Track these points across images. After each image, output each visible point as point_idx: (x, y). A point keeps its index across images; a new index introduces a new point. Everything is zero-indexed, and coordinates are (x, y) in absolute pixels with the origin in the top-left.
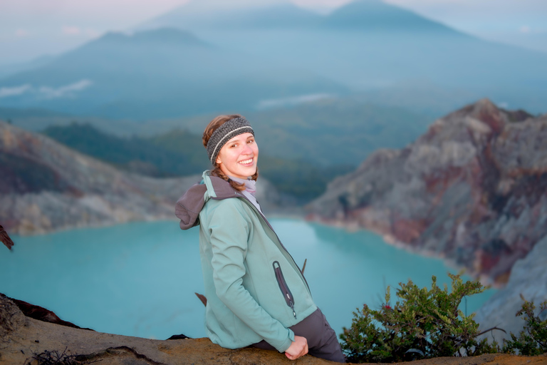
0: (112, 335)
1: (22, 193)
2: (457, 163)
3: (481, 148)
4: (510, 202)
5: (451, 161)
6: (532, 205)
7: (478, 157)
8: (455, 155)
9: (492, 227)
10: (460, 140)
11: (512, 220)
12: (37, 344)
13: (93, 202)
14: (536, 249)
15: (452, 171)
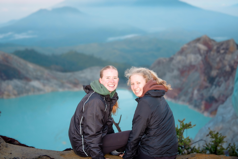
0: (41, 150)
1: (4, 80)
2: (193, 63)
3: (203, 56)
4: (216, 80)
5: (191, 62)
6: (226, 81)
7: (202, 60)
8: (193, 60)
9: (209, 91)
10: (195, 53)
11: (218, 88)
12: (11, 154)
13: (35, 83)
14: (228, 100)
15: (191, 67)
